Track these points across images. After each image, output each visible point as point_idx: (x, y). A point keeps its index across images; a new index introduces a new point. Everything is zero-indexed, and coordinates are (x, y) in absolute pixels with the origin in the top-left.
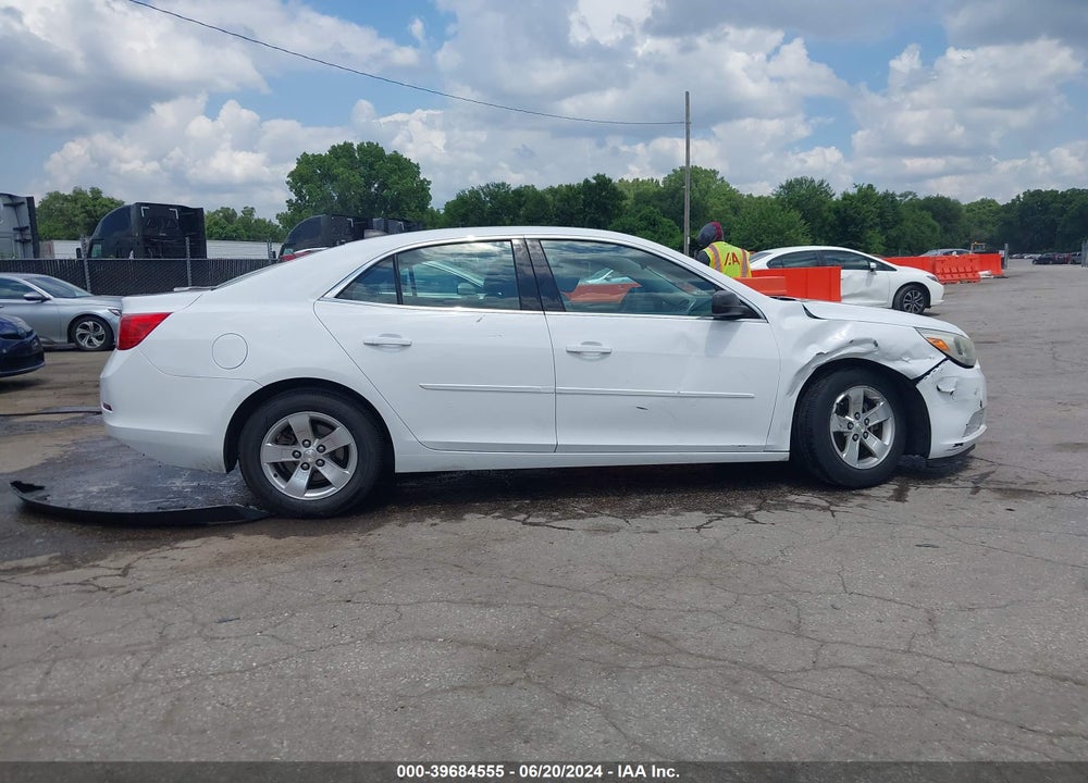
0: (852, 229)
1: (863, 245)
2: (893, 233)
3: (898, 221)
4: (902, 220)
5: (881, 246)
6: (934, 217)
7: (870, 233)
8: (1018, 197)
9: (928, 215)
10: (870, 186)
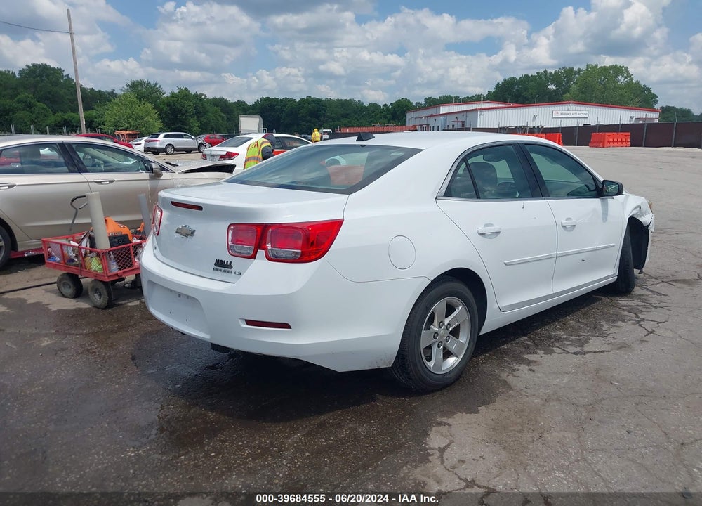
0: (180, 116)
1: (188, 127)
2: (204, 120)
3: (206, 112)
4: (207, 112)
5: (198, 129)
6: (222, 111)
7: (191, 120)
8: (258, 100)
9: (218, 109)
10: (186, 89)
